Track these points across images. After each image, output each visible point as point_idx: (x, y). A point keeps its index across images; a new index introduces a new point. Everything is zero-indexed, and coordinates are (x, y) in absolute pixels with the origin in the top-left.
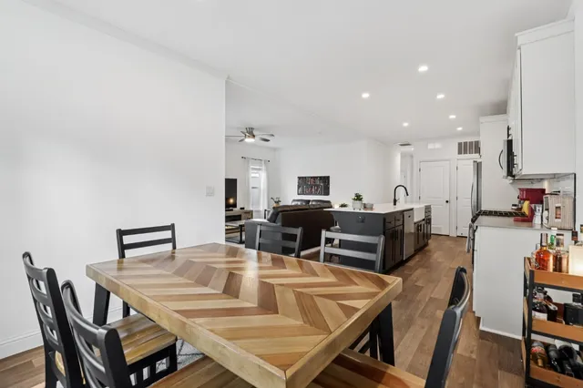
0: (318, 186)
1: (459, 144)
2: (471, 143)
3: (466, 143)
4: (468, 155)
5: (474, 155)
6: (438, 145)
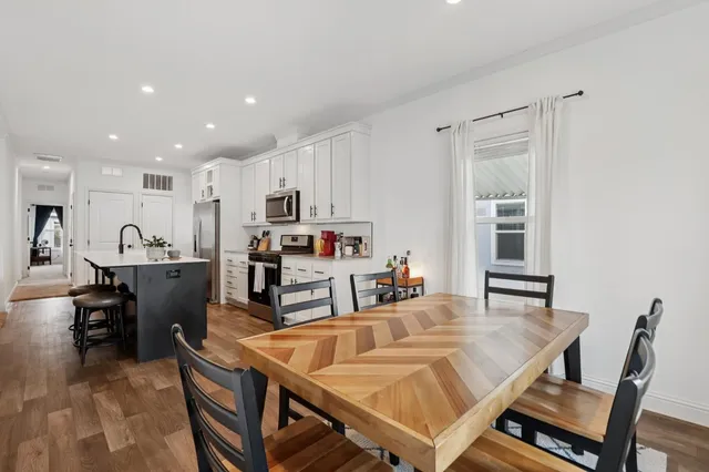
1: (146, 176)
2: (158, 177)
3: (152, 176)
4: (155, 191)
5: (161, 192)
6: (117, 172)
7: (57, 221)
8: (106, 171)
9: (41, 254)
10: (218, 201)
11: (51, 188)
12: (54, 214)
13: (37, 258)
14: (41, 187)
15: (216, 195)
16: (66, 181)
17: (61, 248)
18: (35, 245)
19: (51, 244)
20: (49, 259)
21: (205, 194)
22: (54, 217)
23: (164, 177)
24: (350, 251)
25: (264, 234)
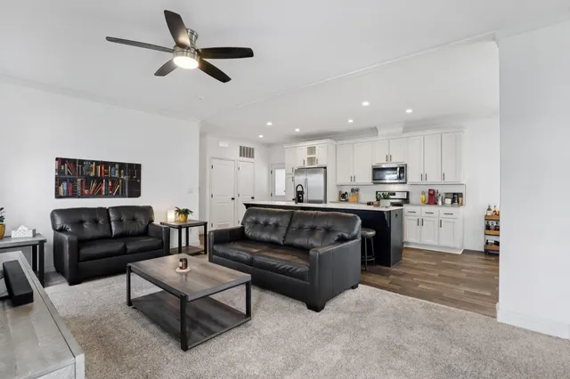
0: (115, 181)
1: (241, 148)
2: (247, 148)
3: (244, 148)
4: (245, 159)
5: (248, 159)
6: (226, 145)
8: (221, 144)
10: (325, 168)
15: (323, 163)
21: (306, 163)
23: (250, 149)
24: (448, 201)
25: (352, 190)
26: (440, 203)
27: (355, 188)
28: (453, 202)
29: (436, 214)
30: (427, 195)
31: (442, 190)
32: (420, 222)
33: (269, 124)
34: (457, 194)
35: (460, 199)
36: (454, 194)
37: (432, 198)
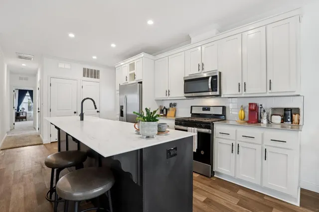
1: (84, 69)
2: (92, 70)
3: (88, 70)
4: (89, 79)
5: (93, 79)
6: (68, 66)
7: (30, 98)
8: (61, 65)
9: (21, 115)
10: (141, 83)
11: (26, 79)
12: (28, 94)
13: (19, 117)
14: (21, 79)
15: (138, 78)
16: (35, 75)
17: (32, 112)
18: (18, 110)
19: (26, 110)
20: (25, 118)
21: (128, 79)
22: (28, 96)
23: (95, 71)
24: (277, 119)
25: (171, 105)
26: (264, 121)
27: (173, 102)
28: (284, 120)
29: (258, 140)
30: (247, 111)
31: (267, 105)
32: (235, 149)
33: (72, 35)
34: (291, 110)
35: (295, 117)
36: (286, 109)
37: (254, 115)
